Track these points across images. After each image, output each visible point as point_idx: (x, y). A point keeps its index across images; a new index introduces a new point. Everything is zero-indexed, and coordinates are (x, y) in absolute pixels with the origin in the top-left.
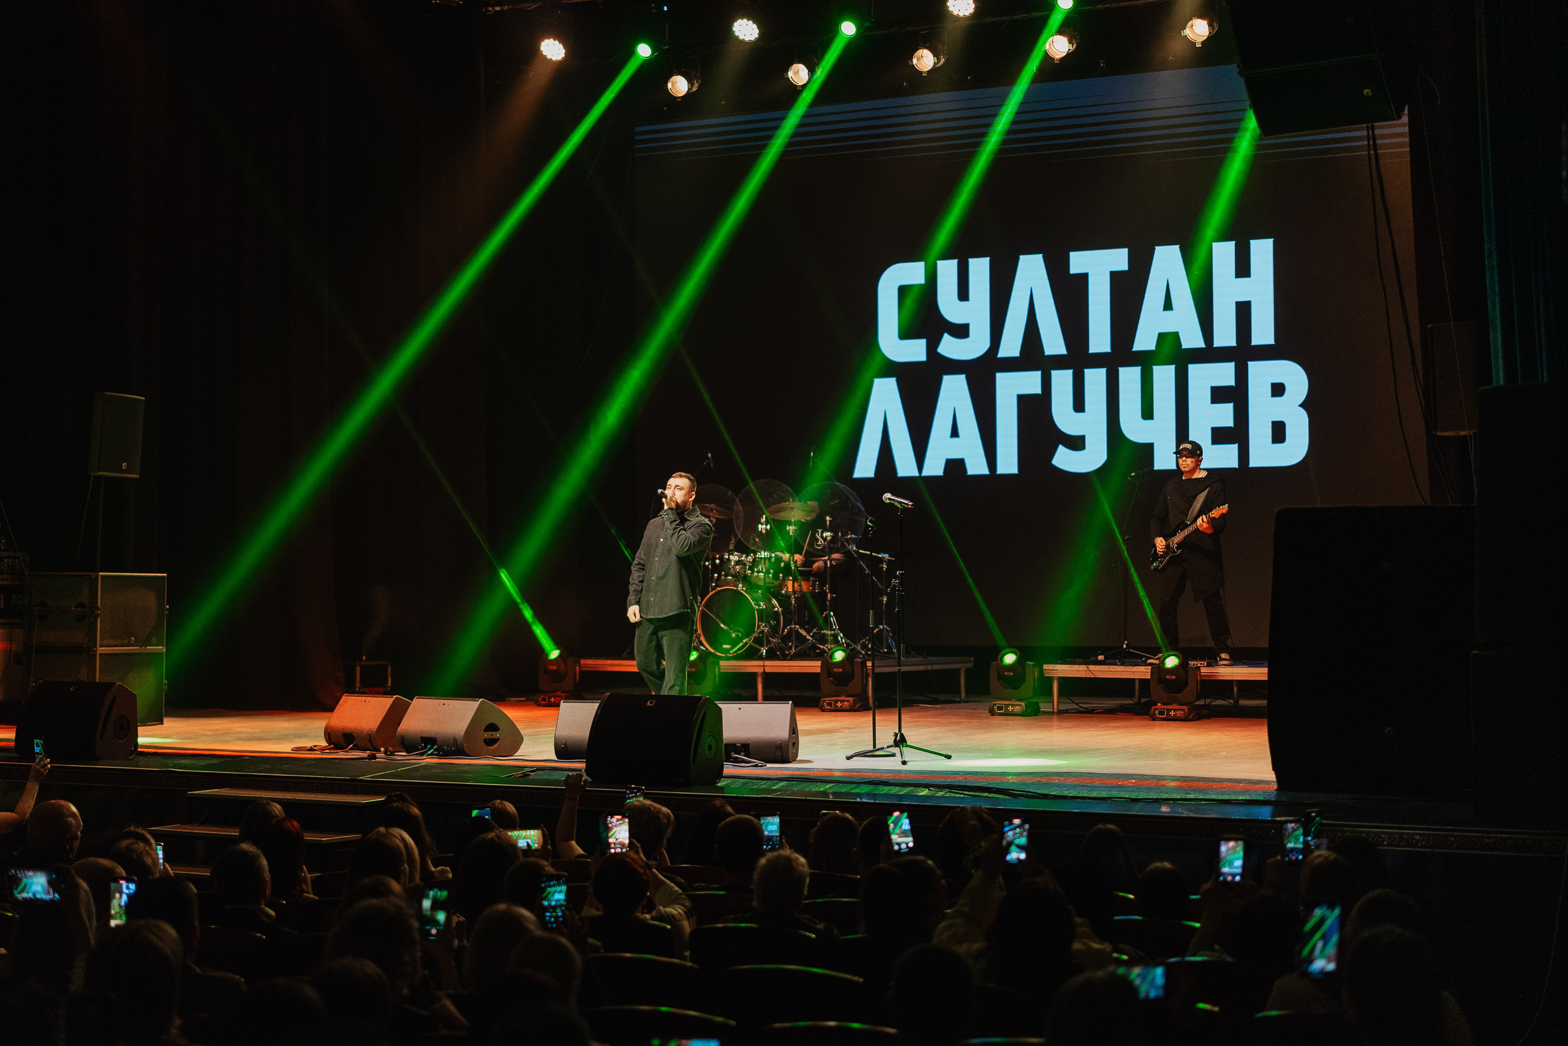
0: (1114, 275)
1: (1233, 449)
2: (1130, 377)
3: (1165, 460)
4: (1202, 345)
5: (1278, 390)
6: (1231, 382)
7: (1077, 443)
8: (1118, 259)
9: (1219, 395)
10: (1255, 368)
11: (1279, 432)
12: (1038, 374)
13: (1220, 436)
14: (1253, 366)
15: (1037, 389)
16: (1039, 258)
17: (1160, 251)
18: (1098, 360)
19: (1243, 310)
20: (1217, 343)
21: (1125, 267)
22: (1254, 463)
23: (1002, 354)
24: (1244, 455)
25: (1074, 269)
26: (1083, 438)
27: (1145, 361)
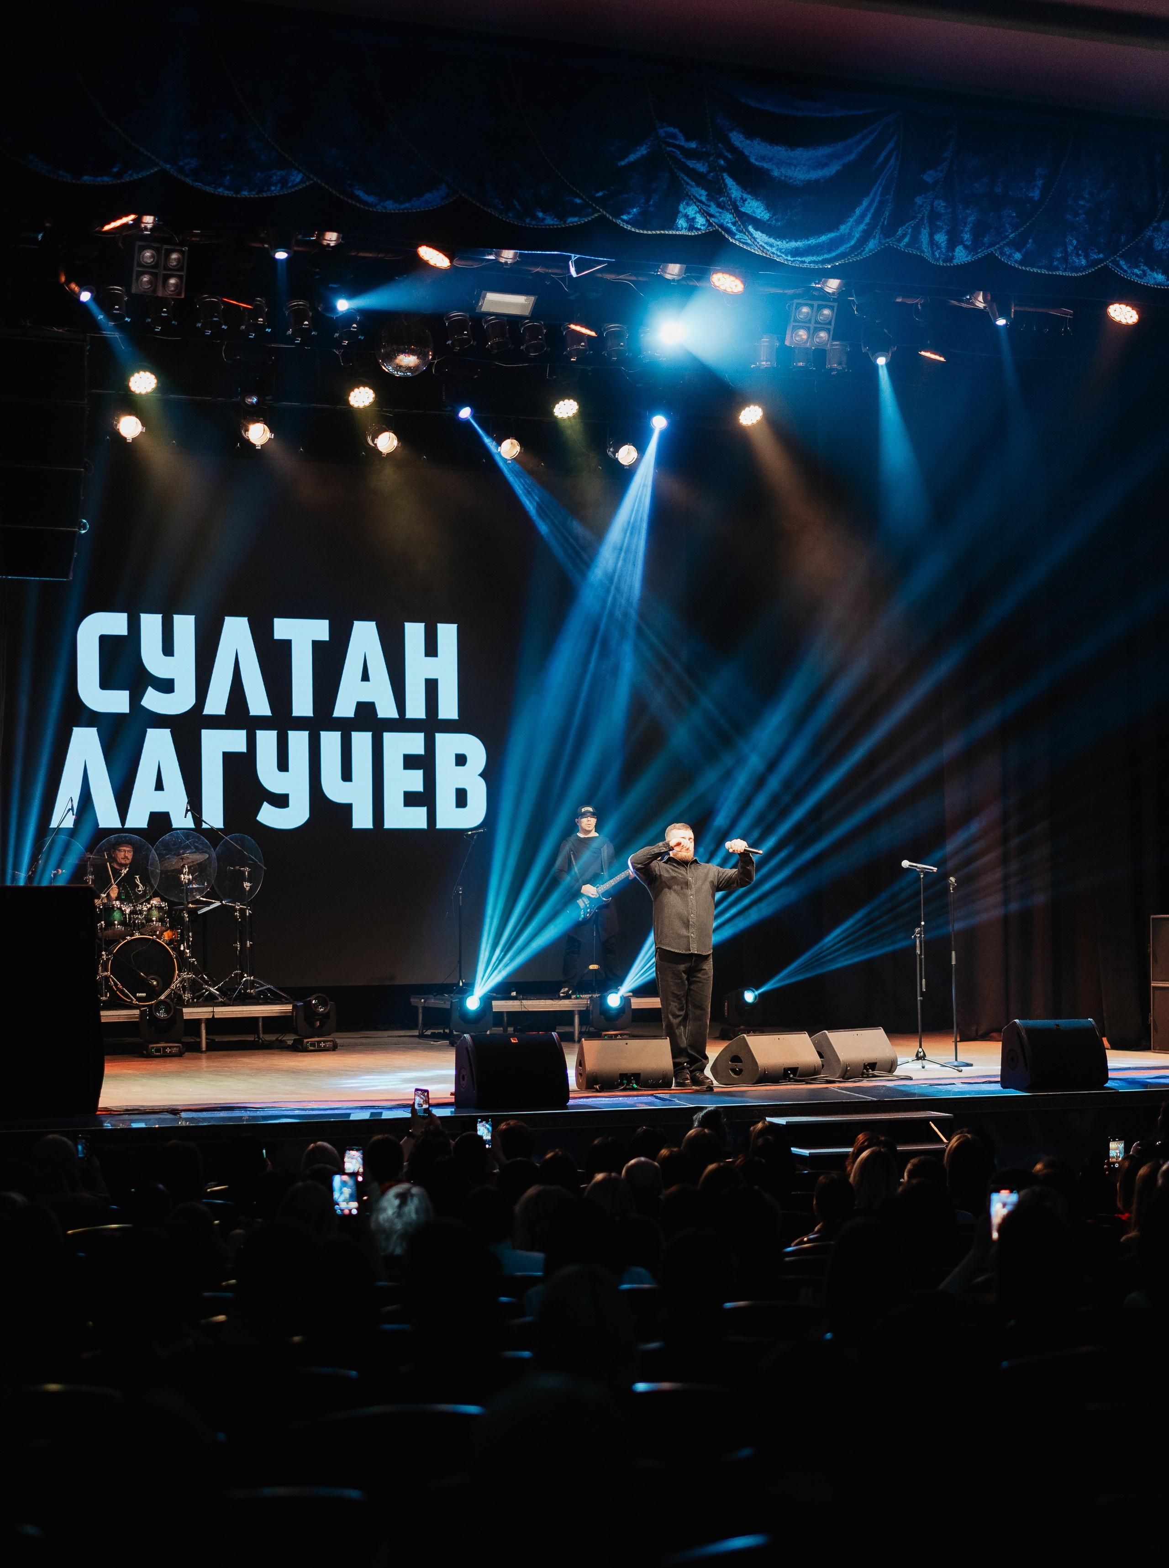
0: (316, 644)
1: (423, 811)
2: (331, 741)
3: (362, 819)
4: (396, 716)
5: (461, 760)
6: (421, 751)
7: (281, 801)
8: (320, 629)
9: (410, 762)
10: (442, 739)
11: (461, 798)
12: (243, 734)
13: (411, 799)
14: (440, 738)
15: (242, 748)
16: (244, 621)
17: (357, 625)
18: (301, 724)
19: (432, 686)
20: (409, 715)
21: (325, 637)
22: (441, 824)
23: (206, 711)
24: (432, 817)
25: (277, 636)
26: (286, 796)
27: (346, 727)
